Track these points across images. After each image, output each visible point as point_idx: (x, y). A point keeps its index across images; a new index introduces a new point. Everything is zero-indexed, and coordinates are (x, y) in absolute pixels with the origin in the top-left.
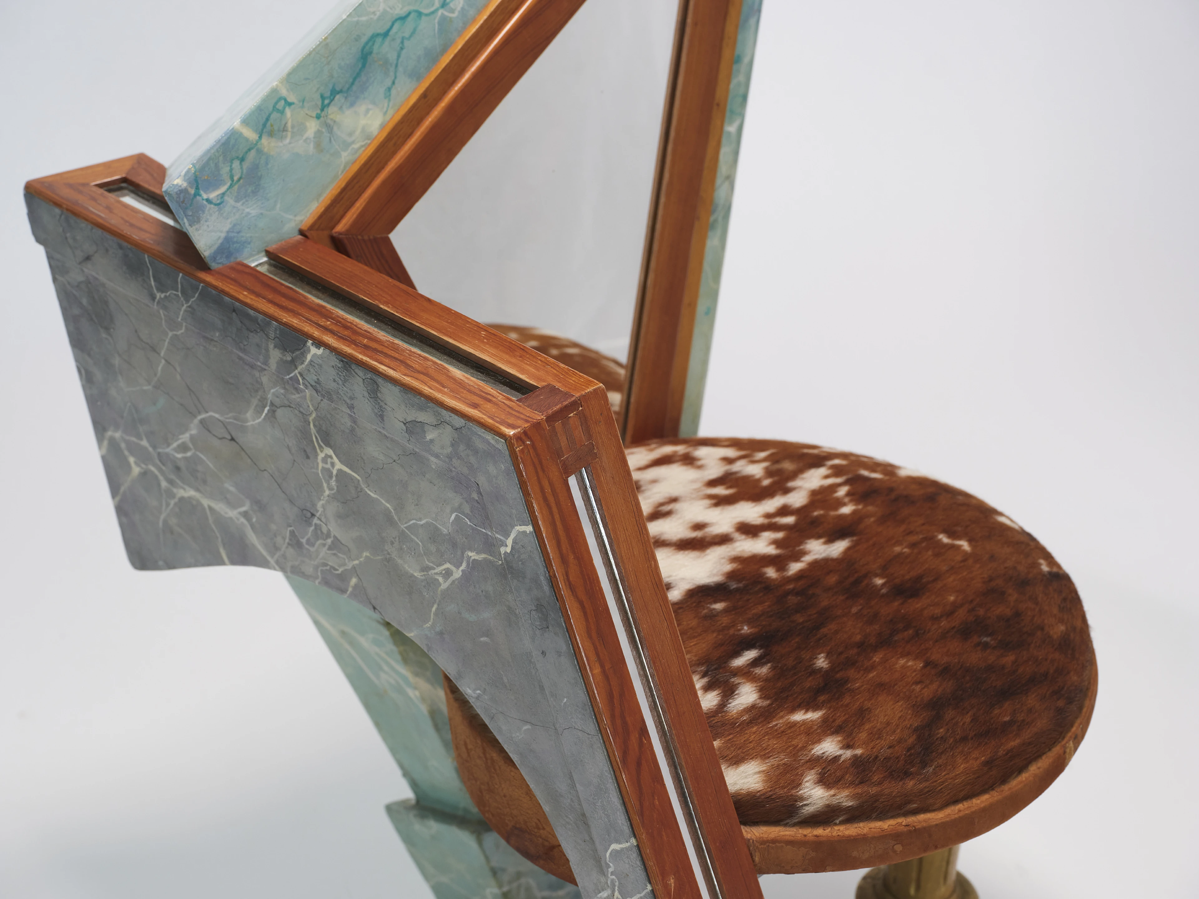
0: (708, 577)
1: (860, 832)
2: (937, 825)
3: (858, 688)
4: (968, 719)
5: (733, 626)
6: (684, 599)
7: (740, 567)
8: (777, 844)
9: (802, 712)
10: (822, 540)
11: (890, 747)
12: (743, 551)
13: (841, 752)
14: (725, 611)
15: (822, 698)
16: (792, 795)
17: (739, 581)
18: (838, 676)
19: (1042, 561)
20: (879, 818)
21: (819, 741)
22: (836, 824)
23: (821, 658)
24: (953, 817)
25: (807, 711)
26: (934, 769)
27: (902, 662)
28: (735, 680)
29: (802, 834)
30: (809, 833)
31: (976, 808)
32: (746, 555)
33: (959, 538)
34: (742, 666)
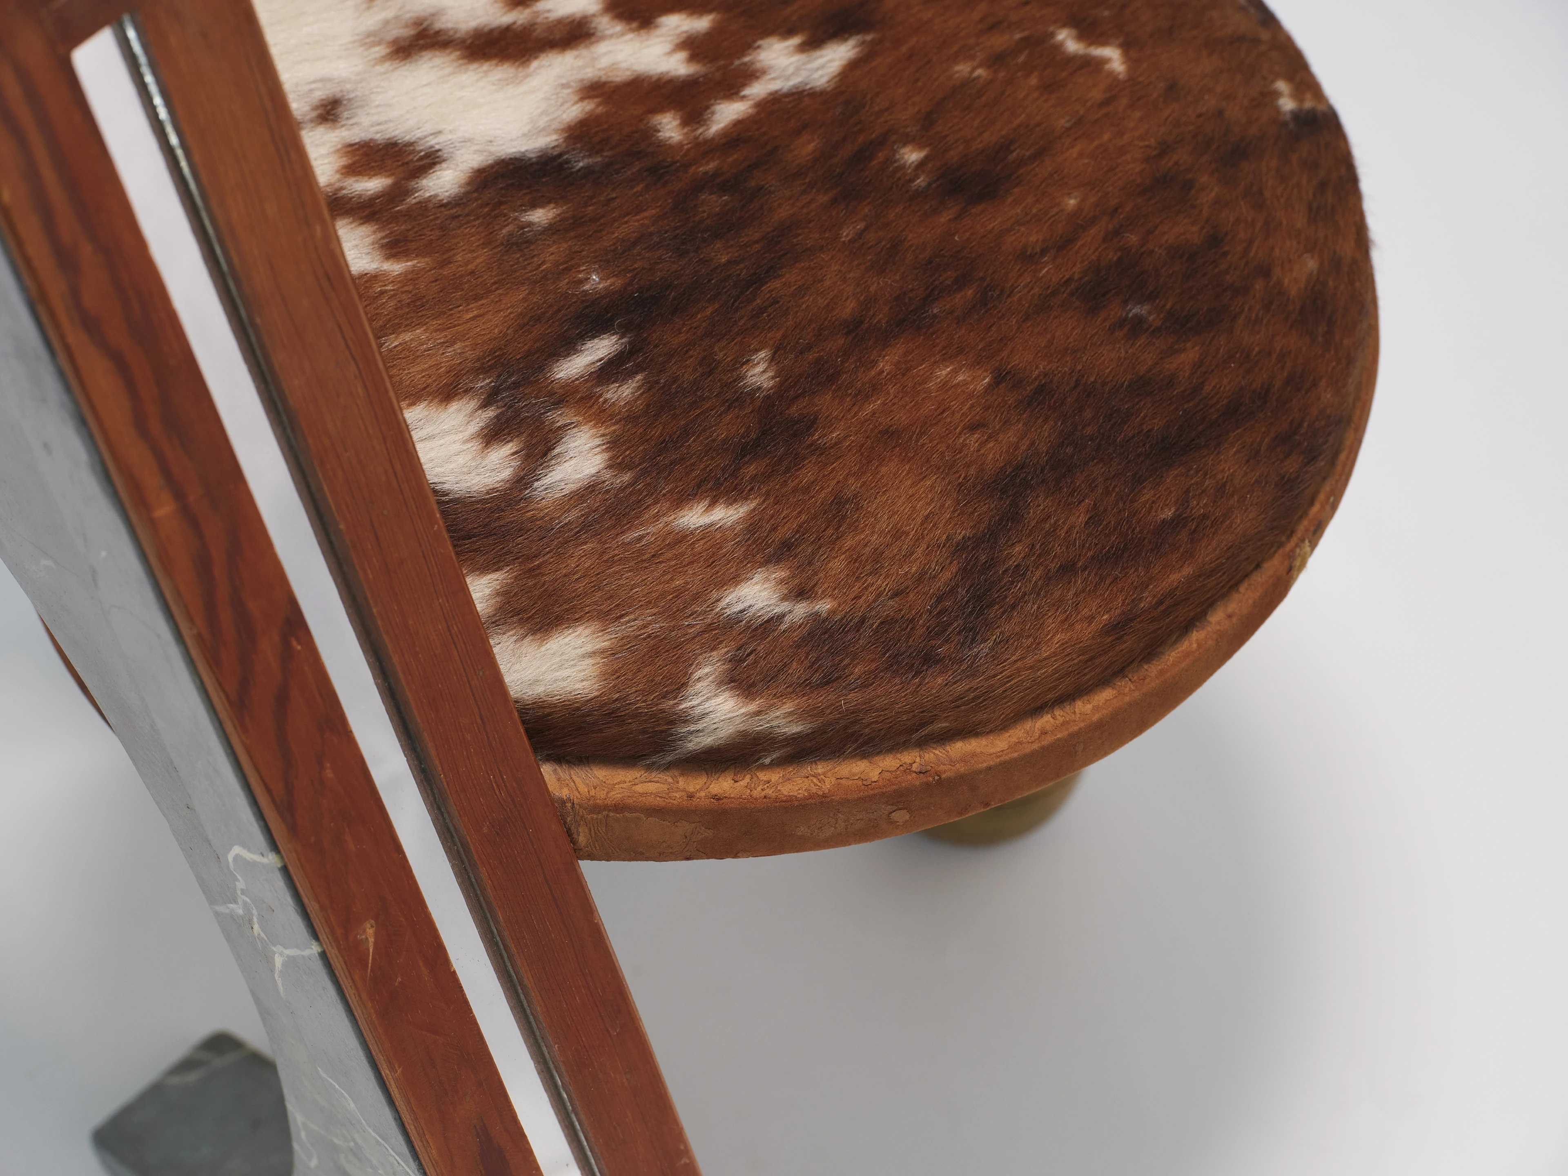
0: (524, 135)
1: (814, 789)
2: (989, 768)
3: (836, 444)
4: (1079, 518)
5: (568, 270)
6: (466, 194)
7: (600, 110)
8: (627, 814)
9: (701, 505)
10: (796, 41)
11: (896, 595)
12: (613, 66)
13: (784, 607)
14: (552, 230)
15: (751, 470)
16: (663, 711)
17: (594, 149)
18: (793, 411)
19: (1282, 86)
20: (863, 754)
21: (736, 580)
22: (763, 767)
23: (758, 363)
24: (1027, 749)
25: (713, 504)
26: (992, 649)
27: (943, 372)
28: (559, 417)
29: (684, 790)
30: (701, 789)
31: (1082, 725)
32: (621, 76)
33: (1101, 39)
34: (577, 379)
